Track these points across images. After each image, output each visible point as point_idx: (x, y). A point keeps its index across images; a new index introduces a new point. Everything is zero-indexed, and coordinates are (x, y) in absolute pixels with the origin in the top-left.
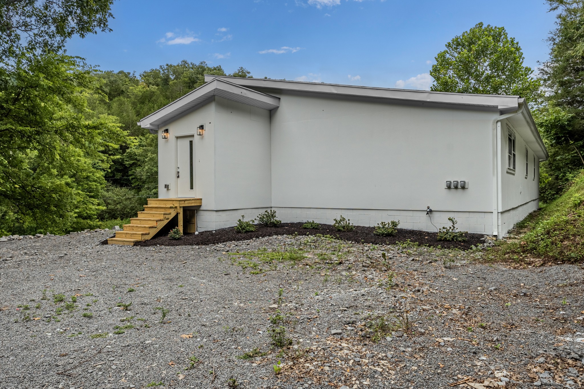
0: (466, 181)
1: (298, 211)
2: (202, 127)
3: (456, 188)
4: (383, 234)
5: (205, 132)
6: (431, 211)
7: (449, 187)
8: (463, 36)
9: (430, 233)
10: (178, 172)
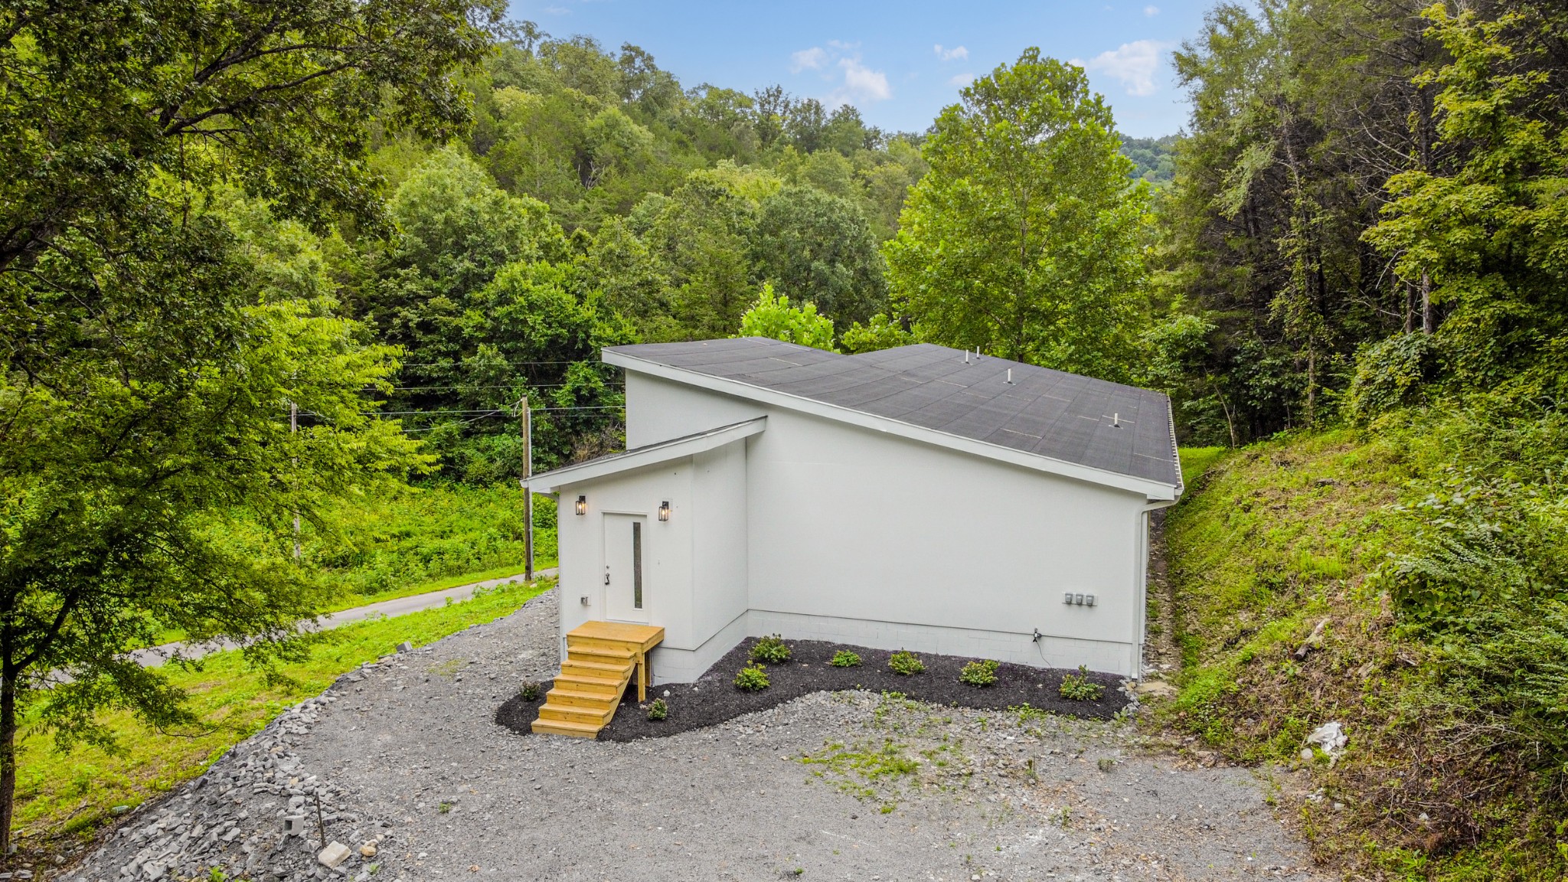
0: (1095, 595)
1: (804, 620)
2: (665, 505)
3: (1080, 604)
4: (977, 684)
5: (672, 513)
6: (1040, 636)
7: (1069, 603)
8: (998, 76)
9: (1040, 672)
10: (608, 576)
